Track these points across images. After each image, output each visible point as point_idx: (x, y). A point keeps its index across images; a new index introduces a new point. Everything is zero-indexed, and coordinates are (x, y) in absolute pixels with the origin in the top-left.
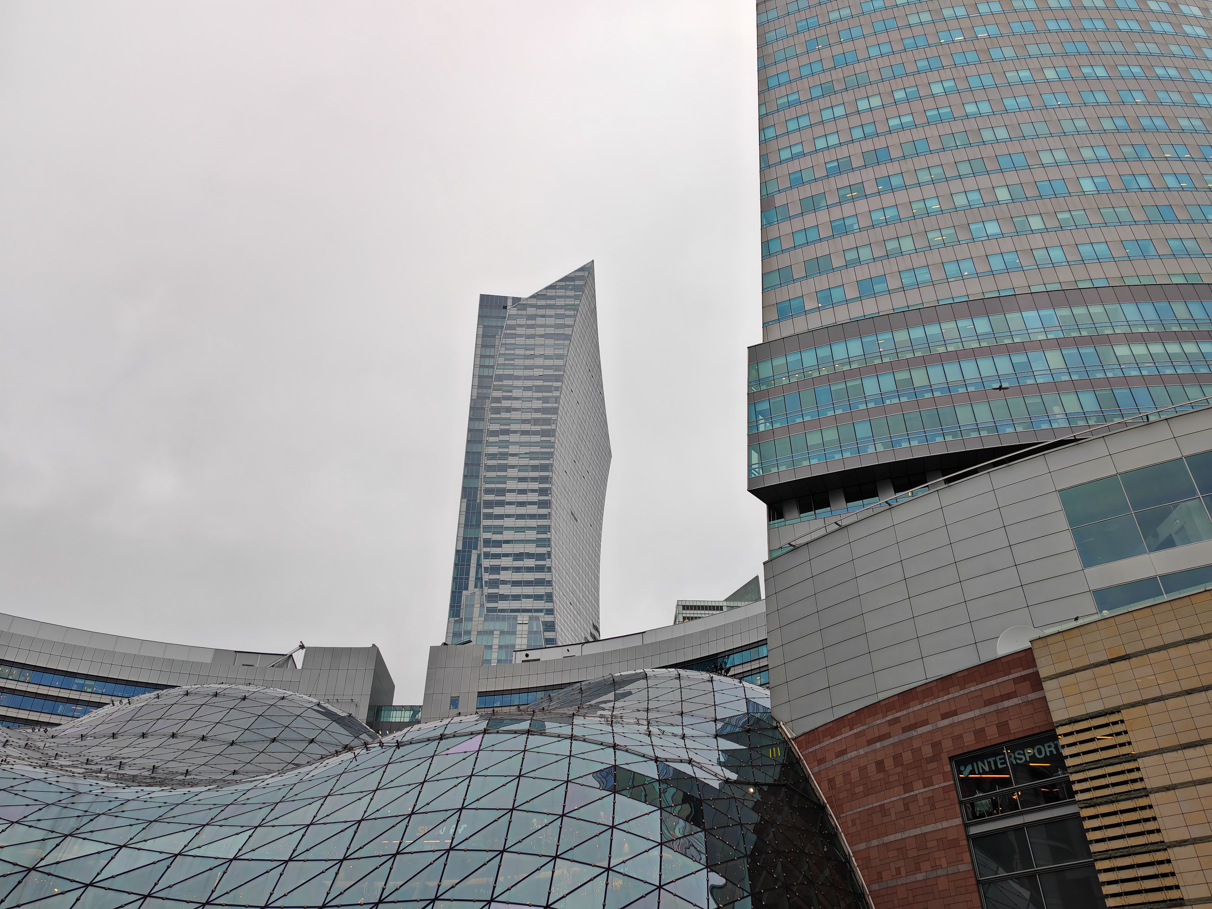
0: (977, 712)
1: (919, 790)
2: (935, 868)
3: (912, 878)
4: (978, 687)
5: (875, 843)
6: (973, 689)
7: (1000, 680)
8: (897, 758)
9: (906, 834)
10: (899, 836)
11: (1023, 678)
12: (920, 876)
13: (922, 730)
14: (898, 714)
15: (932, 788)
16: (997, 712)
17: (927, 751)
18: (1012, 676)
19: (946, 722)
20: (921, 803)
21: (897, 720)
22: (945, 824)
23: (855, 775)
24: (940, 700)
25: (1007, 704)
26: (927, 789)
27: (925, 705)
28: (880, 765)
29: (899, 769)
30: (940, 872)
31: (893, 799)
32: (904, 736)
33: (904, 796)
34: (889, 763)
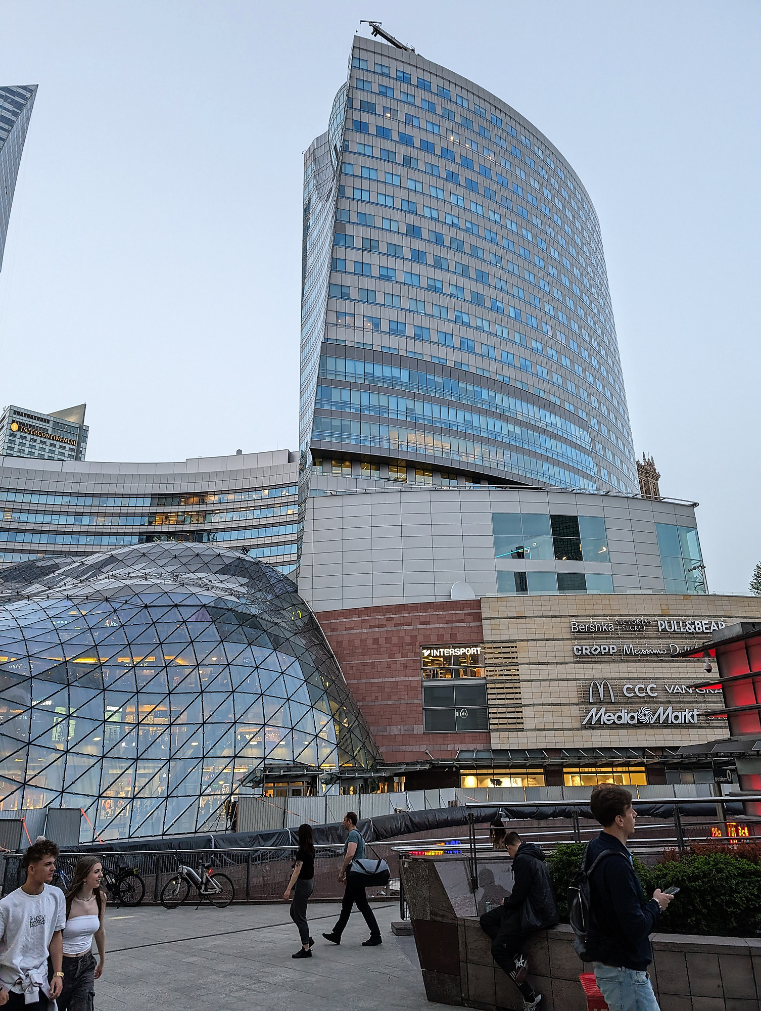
0: (441, 626)
1: (399, 658)
2: (400, 699)
3: (385, 703)
4: (444, 613)
5: (364, 681)
6: (441, 613)
7: (457, 612)
8: (388, 640)
9: (386, 680)
10: (380, 680)
11: (470, 614)
12: (390, 702)
13: (406, 627)
14: (393, 616)
15: (407, 659)
16: (452, 628)
17: (408, 639)
18: (464, 612)
19: (422, 626)
20: (399, 666)
21: (392, 619)
22: (411, 678)
23: (357, 643)
24: (421, 614)
25: (458, 625)
26: (404, 659)
27: (411, 614)
28: (376, 641)
29: (388, 645)
30: (402, 702)
31: (380, 660)
32: (394, 628)
33: (388, 660)
34: (382, 641)
